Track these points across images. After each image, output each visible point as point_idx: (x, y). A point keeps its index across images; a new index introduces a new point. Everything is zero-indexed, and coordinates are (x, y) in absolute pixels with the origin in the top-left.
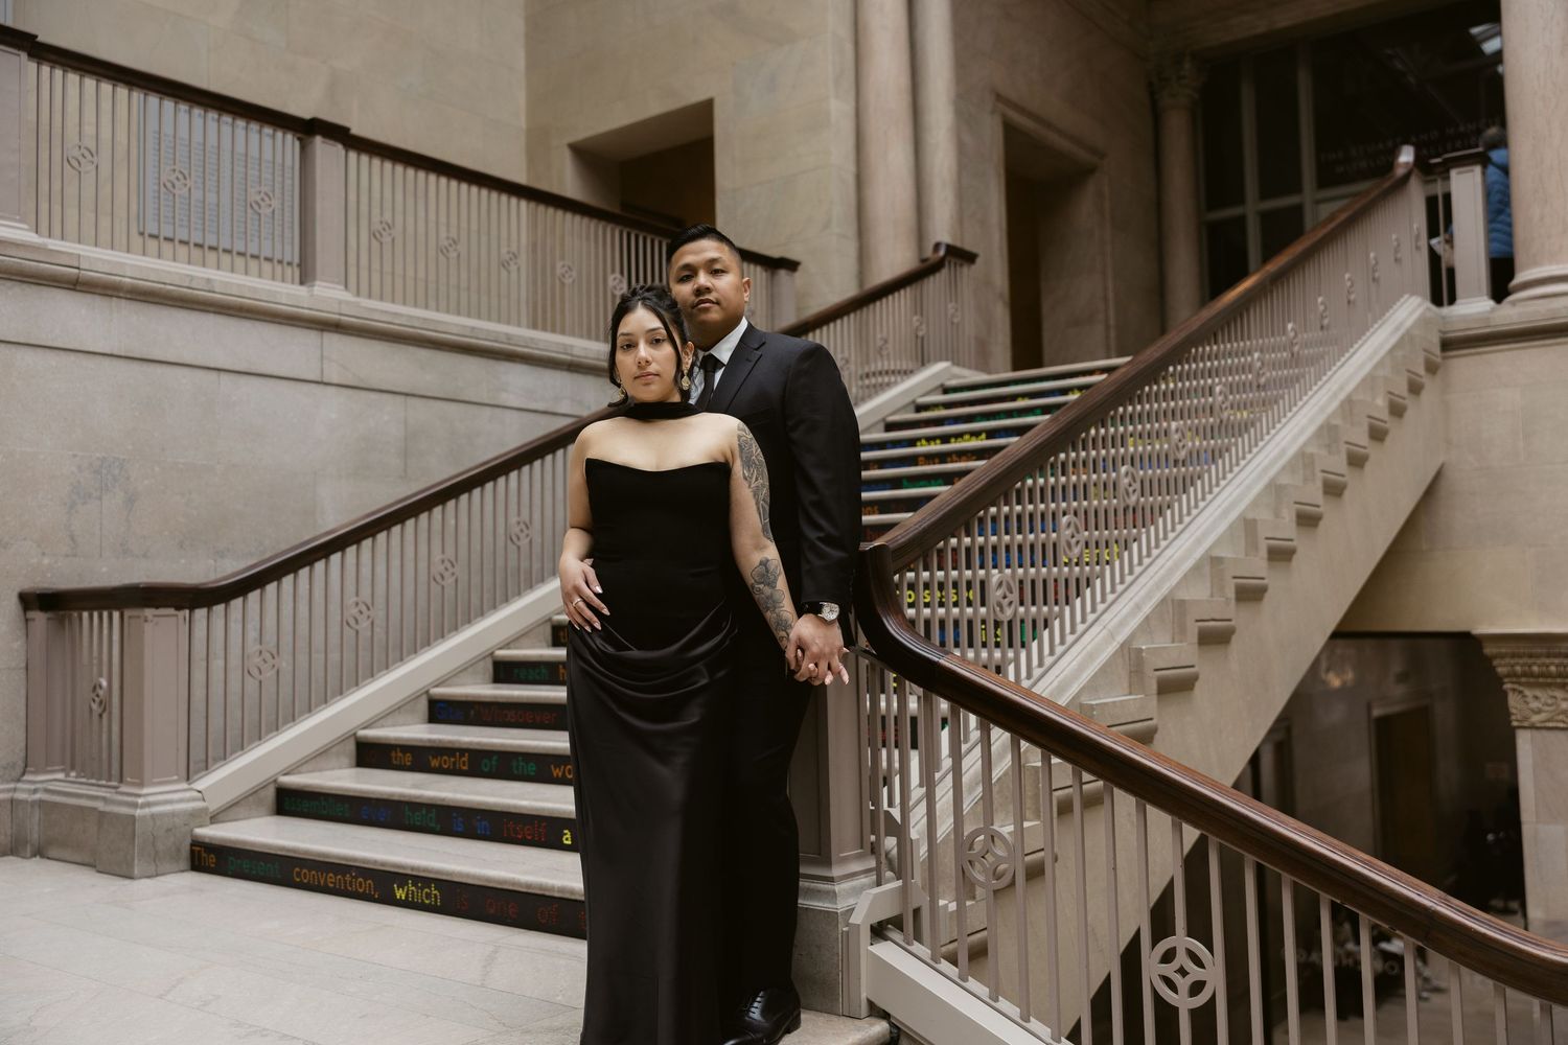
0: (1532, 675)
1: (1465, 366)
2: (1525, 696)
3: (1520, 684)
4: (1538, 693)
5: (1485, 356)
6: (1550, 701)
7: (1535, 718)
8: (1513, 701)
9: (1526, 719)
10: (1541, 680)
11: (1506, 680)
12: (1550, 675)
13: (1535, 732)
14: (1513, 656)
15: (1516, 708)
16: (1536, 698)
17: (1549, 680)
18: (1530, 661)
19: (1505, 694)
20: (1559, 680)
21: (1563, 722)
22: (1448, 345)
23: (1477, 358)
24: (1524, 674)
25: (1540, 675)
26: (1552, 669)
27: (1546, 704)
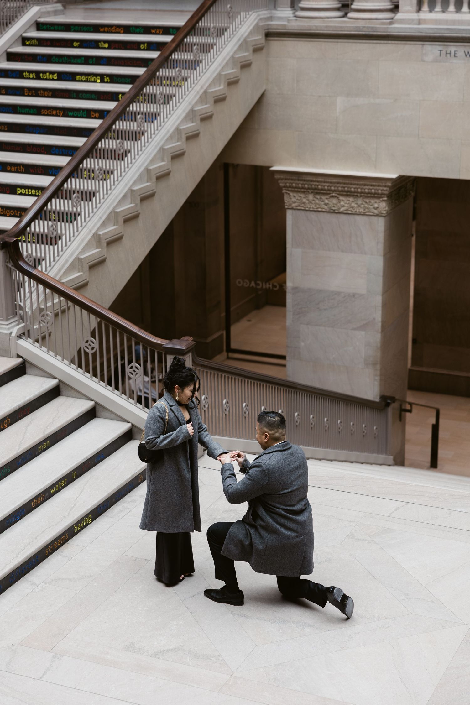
0: (293, 187)
1: (276, 45)
2: (290, 196)
3: (289, 190)
4: (295, 195)
5: (284, 42)
6: (299, 198)
7: (294, 205)
8: (286, 197)
9: (290, 205)
10: (296, 189)
11: (284, 189)
12: (299, 188)
13: (294, 211)
14: (286, 179)
15: (287, 201)
16: (294, 196)
17: (299, 190)
18: (292, 182)
19: (283, 195)
20: (302, 190)
21: (303, 207)
22: (269, 35)
23: (281, 42)
24: (290, 187)
25: (296, 187)
26: (300, 185)
27: (297, 199)
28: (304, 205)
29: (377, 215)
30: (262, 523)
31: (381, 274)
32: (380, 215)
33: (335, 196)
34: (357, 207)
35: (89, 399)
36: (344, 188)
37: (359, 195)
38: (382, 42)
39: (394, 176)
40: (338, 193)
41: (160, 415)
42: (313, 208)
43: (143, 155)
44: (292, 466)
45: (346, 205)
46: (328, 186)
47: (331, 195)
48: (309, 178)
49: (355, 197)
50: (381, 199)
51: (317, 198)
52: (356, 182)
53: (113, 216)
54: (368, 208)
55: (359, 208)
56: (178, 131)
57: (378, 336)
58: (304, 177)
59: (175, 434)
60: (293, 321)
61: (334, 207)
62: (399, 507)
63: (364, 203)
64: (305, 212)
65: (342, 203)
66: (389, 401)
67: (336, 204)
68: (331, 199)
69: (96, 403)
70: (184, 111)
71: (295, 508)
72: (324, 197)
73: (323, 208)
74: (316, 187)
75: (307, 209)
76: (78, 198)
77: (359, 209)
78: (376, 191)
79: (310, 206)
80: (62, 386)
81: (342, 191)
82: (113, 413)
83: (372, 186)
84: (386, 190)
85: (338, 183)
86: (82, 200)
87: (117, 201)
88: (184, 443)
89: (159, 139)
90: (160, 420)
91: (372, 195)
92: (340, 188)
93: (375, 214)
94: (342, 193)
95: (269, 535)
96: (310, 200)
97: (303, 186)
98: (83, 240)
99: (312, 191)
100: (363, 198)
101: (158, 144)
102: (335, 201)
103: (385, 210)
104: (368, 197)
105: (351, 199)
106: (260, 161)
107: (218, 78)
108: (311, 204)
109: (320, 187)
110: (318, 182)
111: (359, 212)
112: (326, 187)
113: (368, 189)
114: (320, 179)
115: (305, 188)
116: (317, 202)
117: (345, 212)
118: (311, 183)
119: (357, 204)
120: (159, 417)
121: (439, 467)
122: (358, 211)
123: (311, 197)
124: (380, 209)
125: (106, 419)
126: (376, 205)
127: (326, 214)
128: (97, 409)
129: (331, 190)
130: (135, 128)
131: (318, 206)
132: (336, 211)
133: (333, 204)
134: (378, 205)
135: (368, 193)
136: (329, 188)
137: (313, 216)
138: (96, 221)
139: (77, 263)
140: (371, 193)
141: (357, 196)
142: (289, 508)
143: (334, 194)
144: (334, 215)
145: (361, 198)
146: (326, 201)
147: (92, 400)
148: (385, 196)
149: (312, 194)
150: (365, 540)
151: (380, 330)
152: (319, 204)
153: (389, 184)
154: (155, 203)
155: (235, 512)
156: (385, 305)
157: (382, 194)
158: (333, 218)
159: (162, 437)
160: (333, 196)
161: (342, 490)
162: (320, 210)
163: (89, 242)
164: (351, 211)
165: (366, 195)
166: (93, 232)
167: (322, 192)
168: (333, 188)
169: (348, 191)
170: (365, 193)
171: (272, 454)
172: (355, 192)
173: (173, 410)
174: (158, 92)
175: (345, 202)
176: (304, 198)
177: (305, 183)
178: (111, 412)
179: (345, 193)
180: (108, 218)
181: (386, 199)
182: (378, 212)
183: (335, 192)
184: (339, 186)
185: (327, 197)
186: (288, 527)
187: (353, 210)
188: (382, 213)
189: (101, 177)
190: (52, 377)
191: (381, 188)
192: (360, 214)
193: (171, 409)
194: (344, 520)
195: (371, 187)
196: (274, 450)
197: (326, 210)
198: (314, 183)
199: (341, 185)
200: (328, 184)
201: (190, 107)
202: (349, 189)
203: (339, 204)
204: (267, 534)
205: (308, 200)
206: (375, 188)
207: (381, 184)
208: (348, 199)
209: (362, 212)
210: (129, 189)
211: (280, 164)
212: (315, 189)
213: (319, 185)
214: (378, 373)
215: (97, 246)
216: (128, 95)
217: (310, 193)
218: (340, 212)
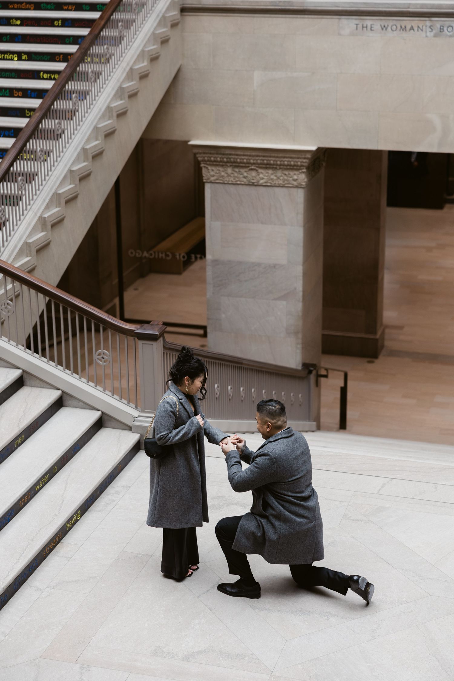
0: (211, 161)
1: (191, 20)
2: (208, 170)
3: (207, 164)
4: (213, 168)
5: (199, 17)
6: (218, 172)
7: (212, 179)
8: (204, 171)
9: (209, 179)
10: (215, 163)
11: (202, 163)
12: (218, 161)
13: (212, 184)
14: (204, 153)
15: (205, 174)
16: (213, 170)
17: (218, 163)
18: (210, 156)
19: (201, 168)
20: (221, 164)
21: (222, 180)
22: (184, 10)
23: (196, 17)
24: (208, 161)
25: (215, 161)
26: (219, 159)
27: (216, 173)
28: (223, 178)
29: (297, 187)
30: (274, 512)
31: (301, 244)
32: (299, 186)
33: (254, 169)
34: (276, 179)
35: (56, 388)
36: (263, 160)
37: (278, 167)
38: (299, 16)
39: (314, 148)
40: (257, 166)
41: (171, 410)
42: (232, 181)
43: (78, 135)
44: (298, 453)
45: (265, 177)
46: (247, 160)
47: (250, 168)
48: (228, 152)
49: (274, 169)
50: (300, 171)
51: (236, 172)
52: (276, 155)
53: (56, 198)
54: (287, 180)
55: (279, 180)
56: (109, 109)
57: (300, 306)
58: (223, 151)
59: (186, 427)
60: (213, 293)
61: (253, 179)
62: (384, 484)
63: (283, 175)
64: (224, 185)
65: (261, 176)
66: (311, 369)
67: (255, 177)
68: (250, 172)
69: (63, 392)
70: (113, 89)
71: (303, 495)
72: (242, 170)
73: (242, 181)
74: (235, 160)
75: (226, 182)
76: (23, 181)
77: (278, 182)
78: (296, 163)
79: (229, 179)
80: (25, 376)
81: (261, 164)
82: (81, 401)
83: (291, 158)
84: (306, 162)
85: (257, 156)
86: (27, 182)
87: (58, 182)
88: (193, 437)
89: (93, 117)
90: (172, 415)
91: (292, 167)
92: (259, 161)
93: (294, 186)
94: (261, 166)
95: (282, 524)
96: (229, 173)
97: (222, 159)
98: (29, 224)
99: (231, 164)
100: (282, 170)
101: (92, 123)
102: (254, 173)
103: (304, 182)
104: (287, 169)
105: (270, 171)
106: (177, 135)
107: (142, 54)
108: (229, 177)
109: (239, 160)
110: (237, 155)
111: (279, 184)
112: (245, 161)
113: (288, 161)
114: (239, 153)
115: (224, 162)
116: (236, 175)
117: (264, 184)
118: (230, 157)
119: (276, 176)
120: (171, 411)
121: (348, 427)
122: (277, 183)
123: (229, 170)
124: (299, 181)
125: (74, 408)
126: (295, 177)
127: (244, 187)
128: (63, 398)
129: (250, 163)
130: (71, 107)
131: (237, 179)
132: (256, 184)
133: (252, 177)
134: (298, 177)
135: (288, 165)
136: (248, 161)
137: (232, 189)
138: (40, 204)
139: (26, 248)
140: (290, 165)
141: (276, 168)
142: (298, 495)
143: (253, 167)
144: (253, 188)
145: (280, 171)
146: (245, 174)
147: (58, 389)
148: (305, 168)
149: (231, 168)
150: (362, 520)
151: (301, 299)
152: (237, 177)
153: (309, 156)
154: (92, 183)
155: (224, 498)
156: (305, 274)
157: (302, 166)
158: (252, 191)
159: (174, 432)
160: (252, 169)
161: (324, 469)
162: (239, 182)
163: (35, 226)
164: (271, 183)
165: (285, 167)
166: (39, 215)
167: (241, 165)
168: (252, 161)
169: (267, 164)
170: (284, 165)
171: (277, 441)
172: (274, 165)
173: (183, 403)
174: (90, 70)
175: (264, 174)
176: (223, 171)
177: (223, 156)
178: (80, 400)
179: (264, 166)
180: (51, 200)
181: (305, 170)
182: (298, 183)
183: (254, 165)
184: (258, 159)
185: (246, 170)
186: (299, 514)
187: (272, 183)
188: (302, 185)
189: (42, 159)
190: (15, 367)
191: (300, 160)
192: (279, 186)
193: (181, 403)
194: (334, 500)
195: (290, 160)
196: (279, 437)
197: (245, 182)
198: (233, 157)
199: (260, 158)
200: (246, 157)
201: (118, 85)
202: (268, 162)
203: (258, 177)
204: (279, 523)
205: (227, 173)
206: (295, 160)
207: (300, 156)
208: (267, 171)
209: (281, 184)
210: (68, 170)
211: (198, 138)
212: (234, 162)
213: (238, 158)
214: (300, 341)
215: (42, 229)
216: (64, 75)
217: (229, 167)
218: (259, 184)
